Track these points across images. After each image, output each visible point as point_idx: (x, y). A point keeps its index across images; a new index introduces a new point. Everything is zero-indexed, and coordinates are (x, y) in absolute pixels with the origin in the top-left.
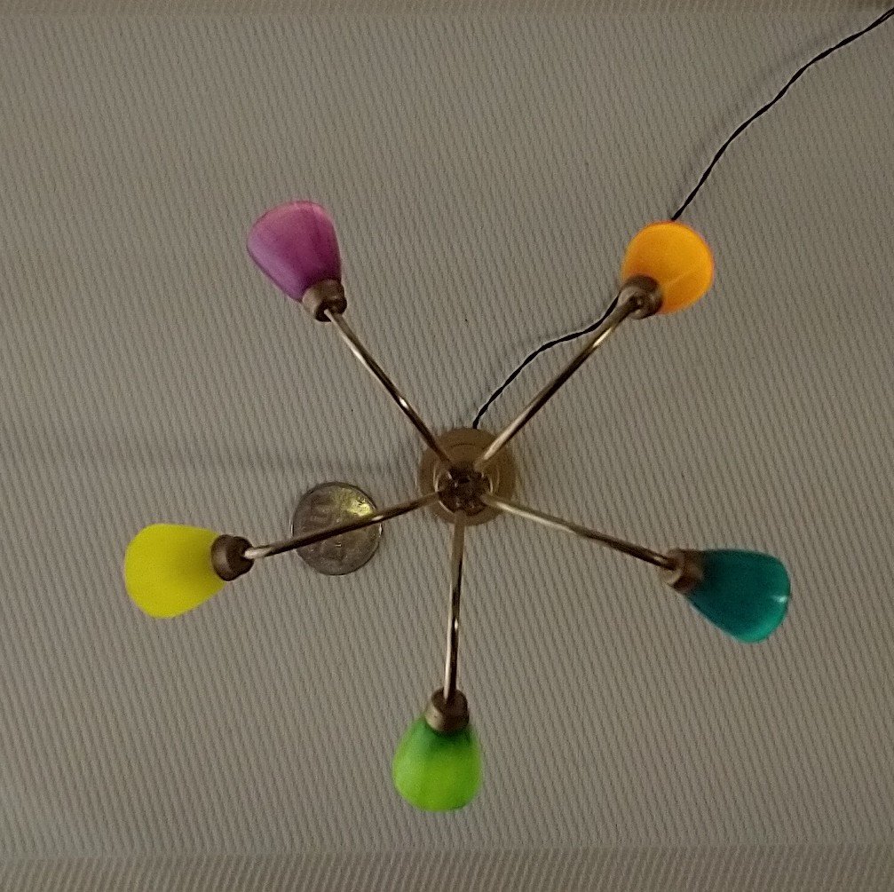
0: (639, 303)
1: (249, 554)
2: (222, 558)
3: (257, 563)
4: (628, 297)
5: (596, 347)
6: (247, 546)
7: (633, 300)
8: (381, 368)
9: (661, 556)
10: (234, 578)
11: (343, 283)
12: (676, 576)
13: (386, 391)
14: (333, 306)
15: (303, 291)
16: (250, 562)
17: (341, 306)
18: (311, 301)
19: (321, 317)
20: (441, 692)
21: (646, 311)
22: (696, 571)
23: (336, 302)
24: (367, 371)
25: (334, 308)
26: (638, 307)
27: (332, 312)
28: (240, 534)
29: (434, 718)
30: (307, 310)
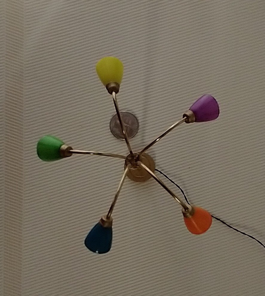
0: (187, 210)
1: (114, 93)
2: (113, 85)
3: (111, 96)
4: (188, 207)
5: (175, 198)
6: (116, 93)
7: (188, 208)
8: (168, 134)
9: (110, 215)
10: (107, 88)
11: (194, 123)
12: (105, 219)
13: (161, 135)
14: (187, 119)
15: (192, 110)
16: (111, 93)
17: (187, 122)
18: (189, 113)
19: (184, 115)
20: (72, 149)
21: (184, 212)
22: (106, 225)
23: (188, 120)
24: (167, 129)
25: (187, 120)
26: (185, 210)
27: (186, 119)
28: (120, 91)
29: (64, 147)
30: (186, 112)
